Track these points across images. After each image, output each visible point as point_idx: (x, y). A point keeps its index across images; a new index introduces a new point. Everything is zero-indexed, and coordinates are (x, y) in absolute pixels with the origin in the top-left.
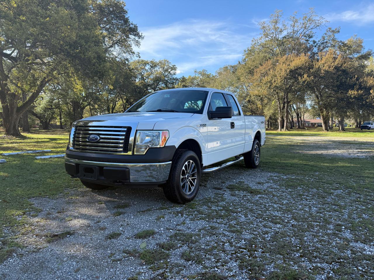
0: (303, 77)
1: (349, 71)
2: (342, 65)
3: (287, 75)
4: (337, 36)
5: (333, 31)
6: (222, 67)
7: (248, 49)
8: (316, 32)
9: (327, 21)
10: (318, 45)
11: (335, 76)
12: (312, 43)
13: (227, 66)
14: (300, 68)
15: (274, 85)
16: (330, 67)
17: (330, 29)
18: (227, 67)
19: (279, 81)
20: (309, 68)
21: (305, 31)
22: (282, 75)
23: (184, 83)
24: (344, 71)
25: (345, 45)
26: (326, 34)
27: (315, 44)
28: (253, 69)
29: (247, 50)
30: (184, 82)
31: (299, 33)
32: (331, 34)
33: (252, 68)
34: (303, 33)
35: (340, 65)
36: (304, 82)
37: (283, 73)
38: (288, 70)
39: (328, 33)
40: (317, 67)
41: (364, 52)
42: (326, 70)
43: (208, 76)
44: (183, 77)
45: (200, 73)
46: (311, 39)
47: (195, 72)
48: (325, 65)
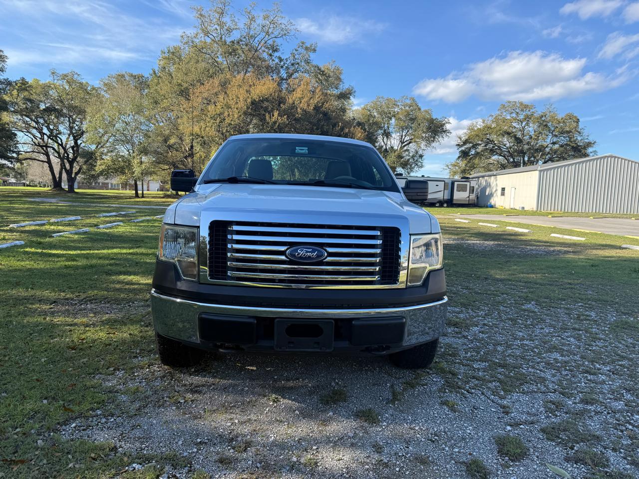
0: (273, 116)
1: (332, 115)
2: (323, 104)
3: (248, 108)
4: (312, 56)
5: (307, 49)
6: (114, 74)
7: (169, 51)
8: (281, 45)
9: (298, 31)
10: (286, 65)
11: (315, 121)
12: (277, 61)
13: (124, 73)
14: (267, 100)
15: (227, 121)
16: (308, 105)
17: (302, 43)
18: (123, 76)
19: (236, 116)
20: (280, 103)
21: (266, 39)
22: (239, 106)
23: (26, 93)
24: (325, 114)
25: (323, 73)
26: (296, 50)
27: (282, 63)
28: (187, 88)
29: (166, 51)
30: (27, 90)
31: (256, 39)
32: (303, 51)
33: (185, 85)
34: (263, 42)
35: (321, 105)
36: (275, 123)
37: (242, 105)
38: (249, 100)
39: (299, 49)
40: (291, 101)
41: (344, 87)
42: (304, 108)
43: (82, 87)
44: (23, 79)
45: (64, 77)
46: (276, 54)
47: (53, 73)
48: (303, 101)
